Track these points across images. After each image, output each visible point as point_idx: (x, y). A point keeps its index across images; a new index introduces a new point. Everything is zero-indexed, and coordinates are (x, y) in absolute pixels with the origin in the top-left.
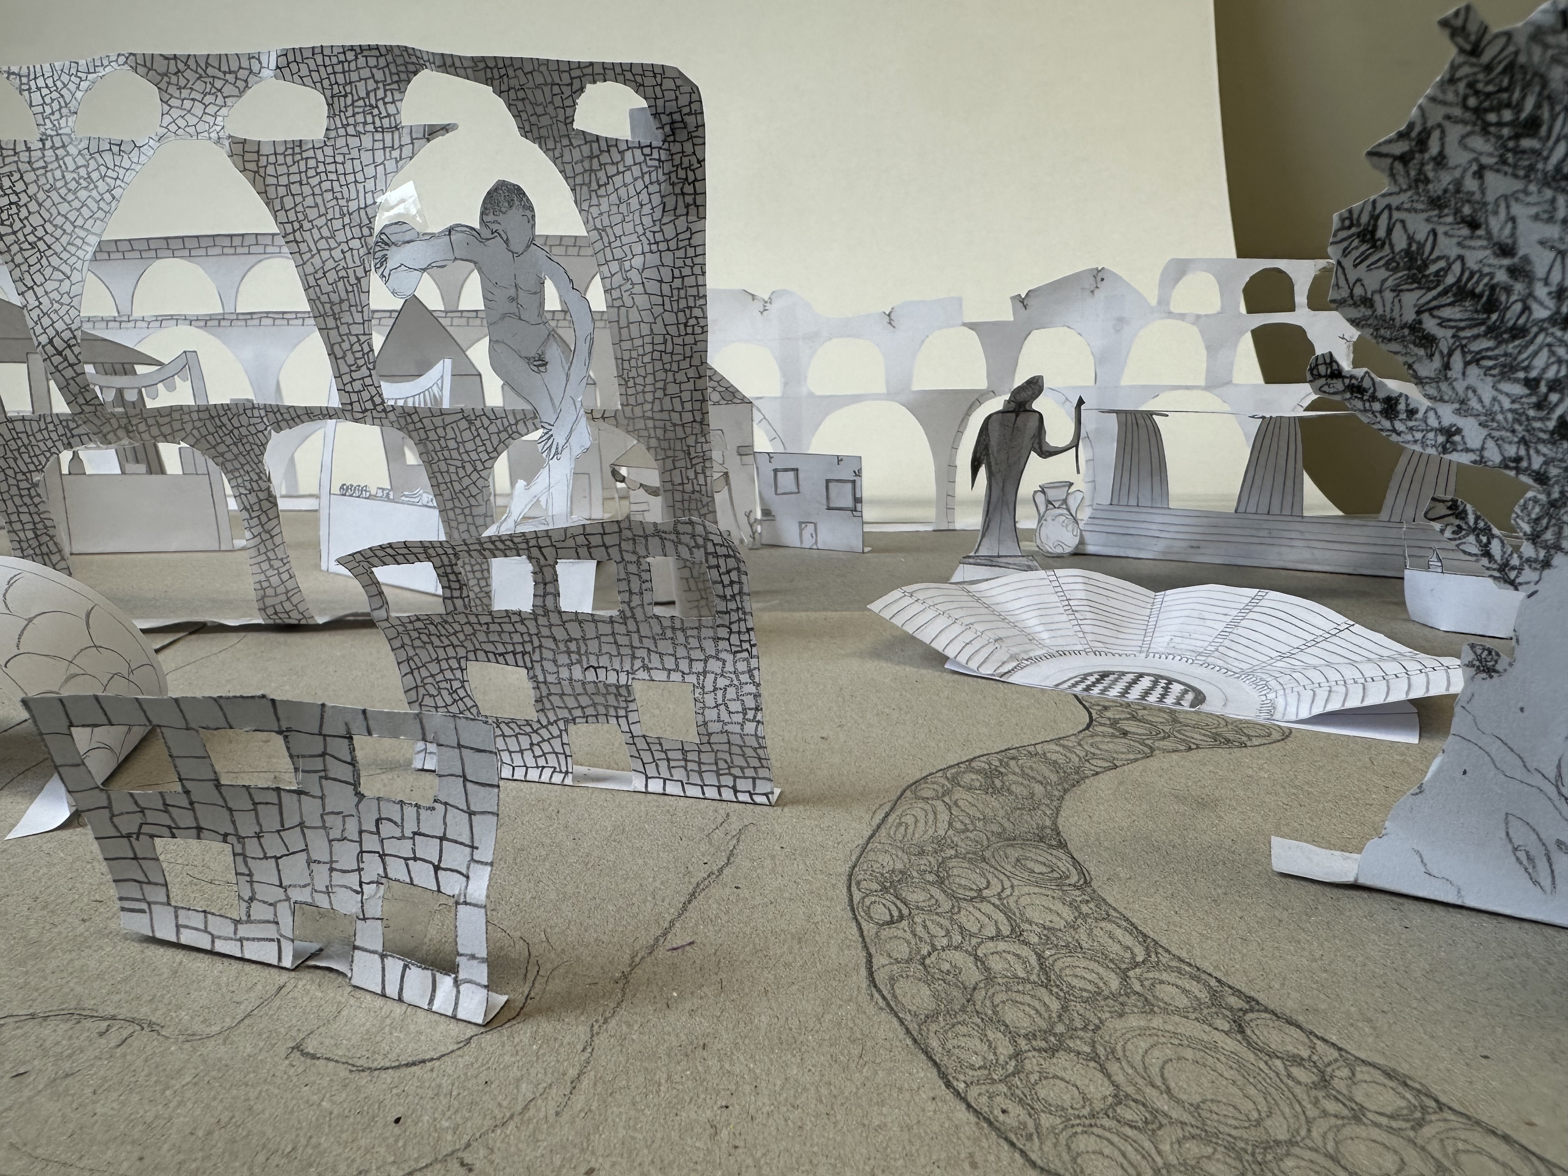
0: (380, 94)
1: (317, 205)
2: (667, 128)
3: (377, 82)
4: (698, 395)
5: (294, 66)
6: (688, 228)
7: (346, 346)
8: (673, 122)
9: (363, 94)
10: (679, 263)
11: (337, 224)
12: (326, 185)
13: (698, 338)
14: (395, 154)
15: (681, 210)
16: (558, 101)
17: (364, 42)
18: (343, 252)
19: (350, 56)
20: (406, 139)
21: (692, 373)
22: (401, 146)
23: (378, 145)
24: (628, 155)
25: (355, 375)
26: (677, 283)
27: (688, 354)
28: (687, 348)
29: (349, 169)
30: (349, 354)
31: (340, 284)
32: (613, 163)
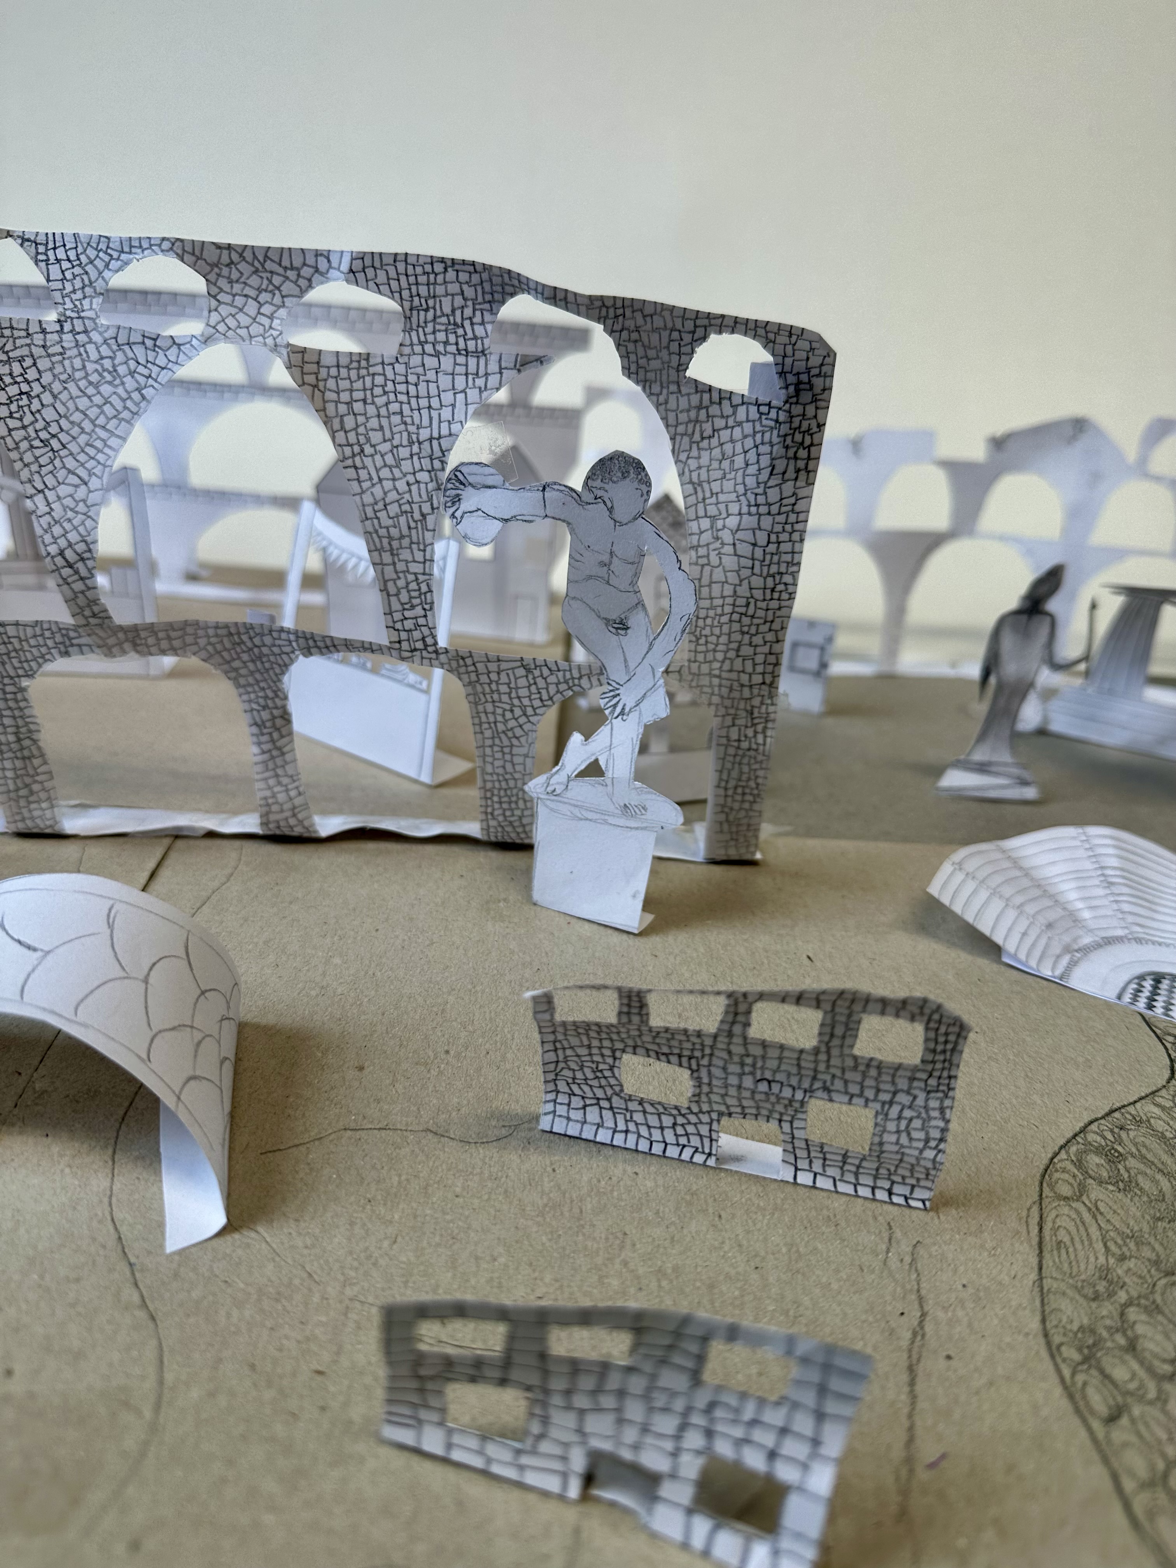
0: (468, 312)
1: (381, 428)
2: (792, 389)
3: (465, 299)
4: (772, 659)
5: (370, 272)
6: (794, 494)
7: (401, 583)
8: (799, 383)
9: (447, 309)
10: (778, 528)
11: (404, 452)
12: (394, 407)
13: (783, 603)
14: (480, 382)
15: (791, 474)
16: (674, 347)
17: (459, 255)
18: (408, 484)
19: (439, 267)
20: (493, 367)
21: (770, 637)
22: (487, 374)
23: (458, 369)
24: (742, 412)
25: (407, 614)
26: (772, 548)
27: (770, 618)
28: (770, 613)
29: (423, 392)
30: (404, 592)
31: (403, 520)
32: (722, 417)
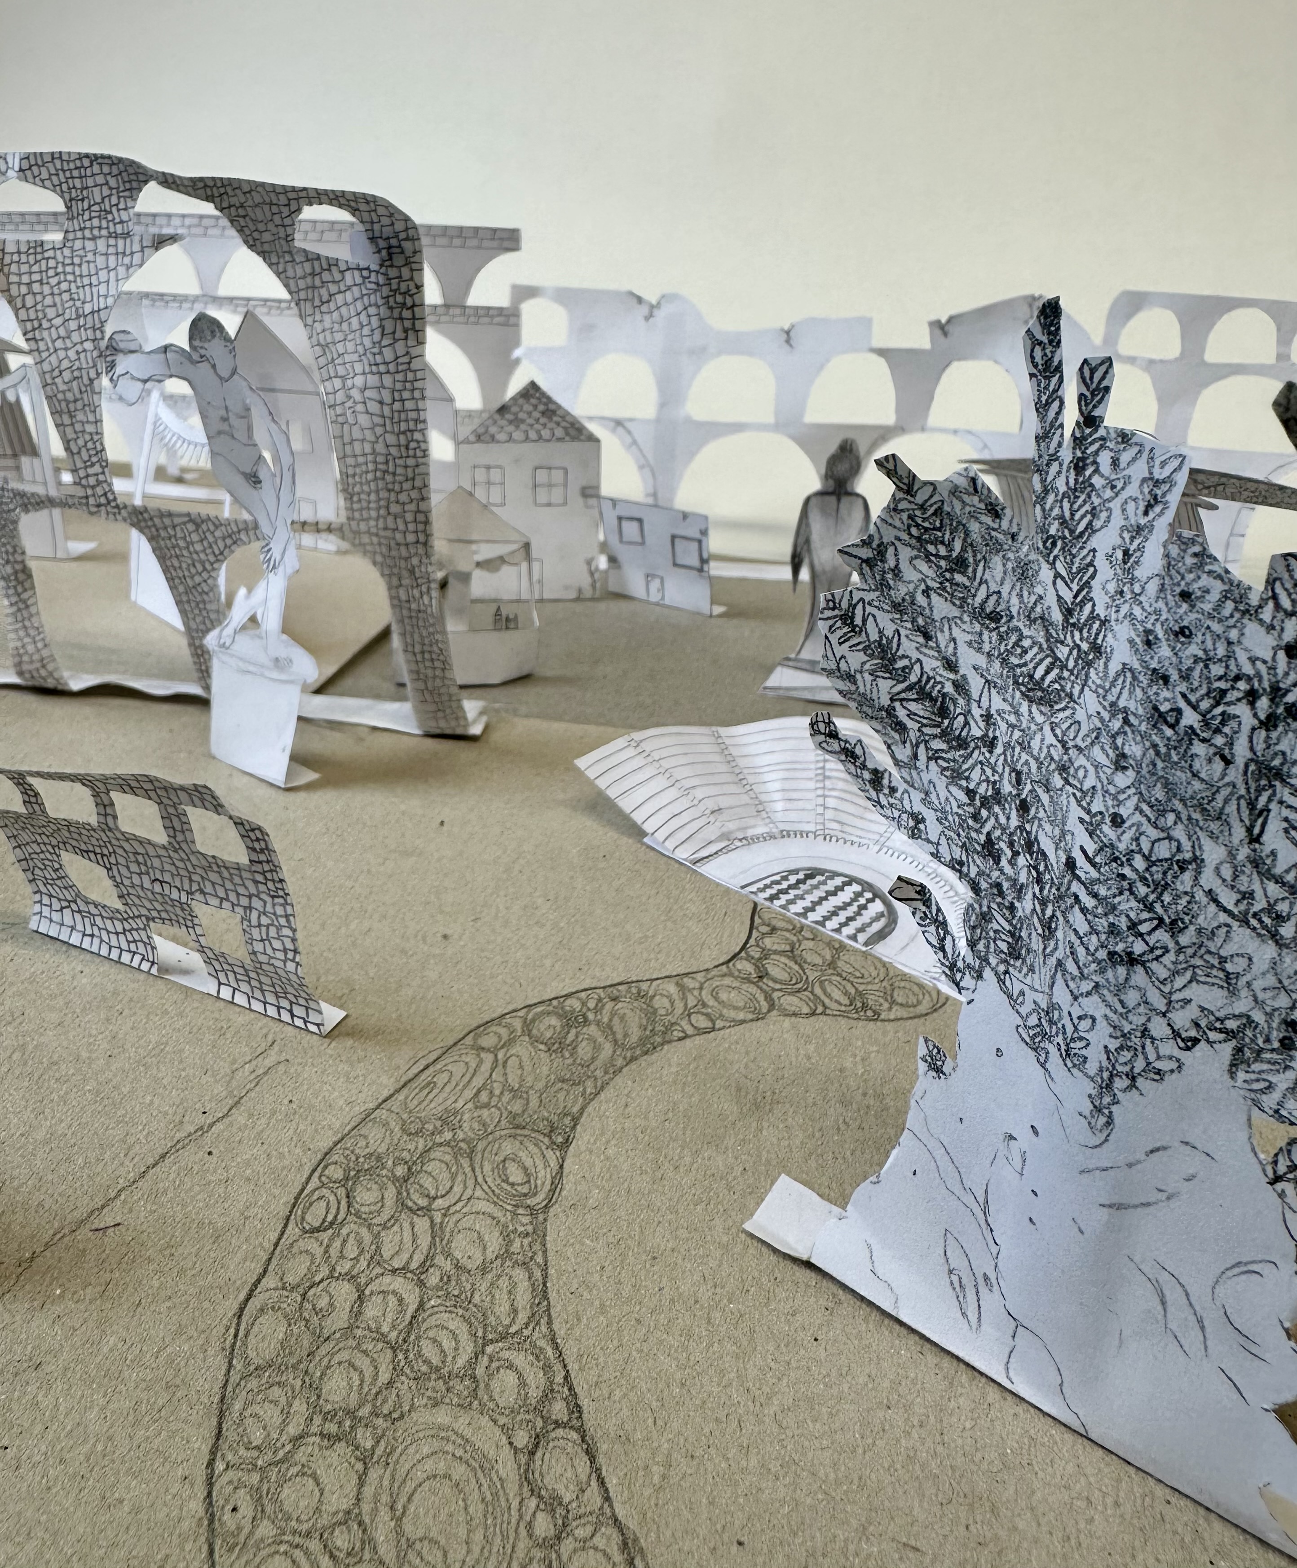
0: (114, 200)
1: (55, 305)
2: (384, 253)
3: (111, 189)
4: (421, 517)
5: (35, 170)
6: (408, 353)
7: (81, 442)
8: (390, 247)
9: (98, 200)
10: (399, 386)
11: (73, 325)
12: (64, 286)
13: (421, 460)
14: (127, 260)
15: (399, 334)
16: (277, 220)
17: (97, 152)
18: (78, 353)
19: (86, 162)
20: (136, 247)
21: (414, 494)
22: (132, 253)
23: (112, 250)
24: (348, 275)
25: (91, 471)
26: (397, 406)
27: (410, 475)
28: (410, 470)
29: (85, 273)
30: (84, 450)
31: (75, 383)
32: (334, 282)
